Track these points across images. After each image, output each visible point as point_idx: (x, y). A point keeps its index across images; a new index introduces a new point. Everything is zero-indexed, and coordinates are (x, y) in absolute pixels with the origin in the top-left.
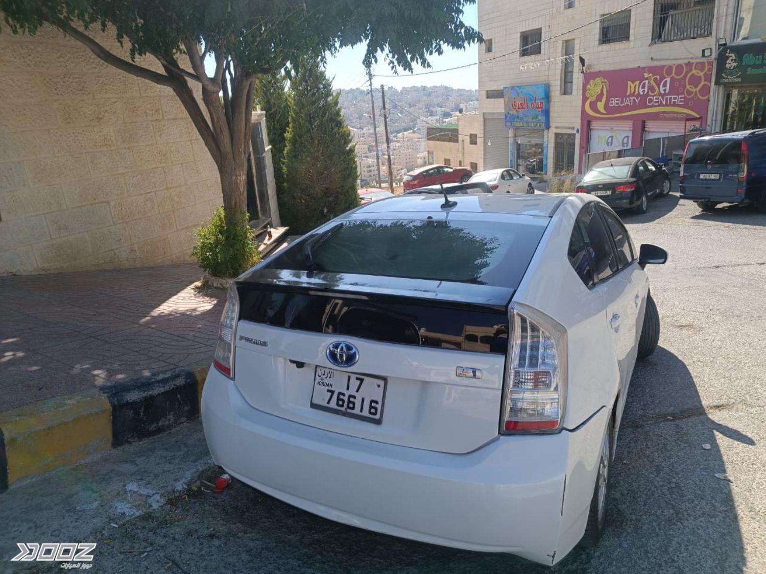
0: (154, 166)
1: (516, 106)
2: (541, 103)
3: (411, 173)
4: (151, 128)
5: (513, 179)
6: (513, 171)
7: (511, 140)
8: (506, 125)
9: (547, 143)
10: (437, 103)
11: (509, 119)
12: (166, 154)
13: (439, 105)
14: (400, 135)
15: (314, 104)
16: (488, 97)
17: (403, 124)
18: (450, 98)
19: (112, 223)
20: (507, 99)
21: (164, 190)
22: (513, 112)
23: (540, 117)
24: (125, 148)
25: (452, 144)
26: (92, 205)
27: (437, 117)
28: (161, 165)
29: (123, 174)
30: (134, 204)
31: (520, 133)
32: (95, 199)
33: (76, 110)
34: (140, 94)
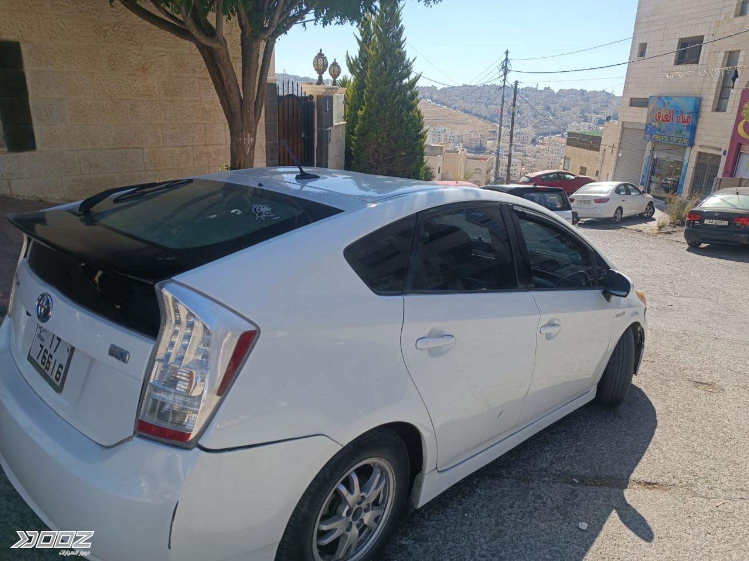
0: (194, 122)
1: (659, 117)
2: (688, 117)
3: (529, 175)
4: (197, 84)
5: (630, 194)
6: (632, 186)
7: (648, 154)
8: (645, 137)
9: (687, 161)
10: (593, 109)
11: (649, 130)
12: (209, 112)
13: (595, 112)
14: (546, 138)
15: (388, 84)
16: (631, 105)
17: (552, 127)
18: (609, 105)
19: (143, 169)
20: (651, 110)
21: (202, 145)
22: (656, 124)
23: (684, 133)
24: (167, 100)
25: (592, 152)
26: (126, 148)
27: (591, 124)
28: (202, 122)
29: (161, 124)
30: (169, 155)
31: (658, 147)
32: (129, 144)
33: (122, 58)
34: (191, 51)
